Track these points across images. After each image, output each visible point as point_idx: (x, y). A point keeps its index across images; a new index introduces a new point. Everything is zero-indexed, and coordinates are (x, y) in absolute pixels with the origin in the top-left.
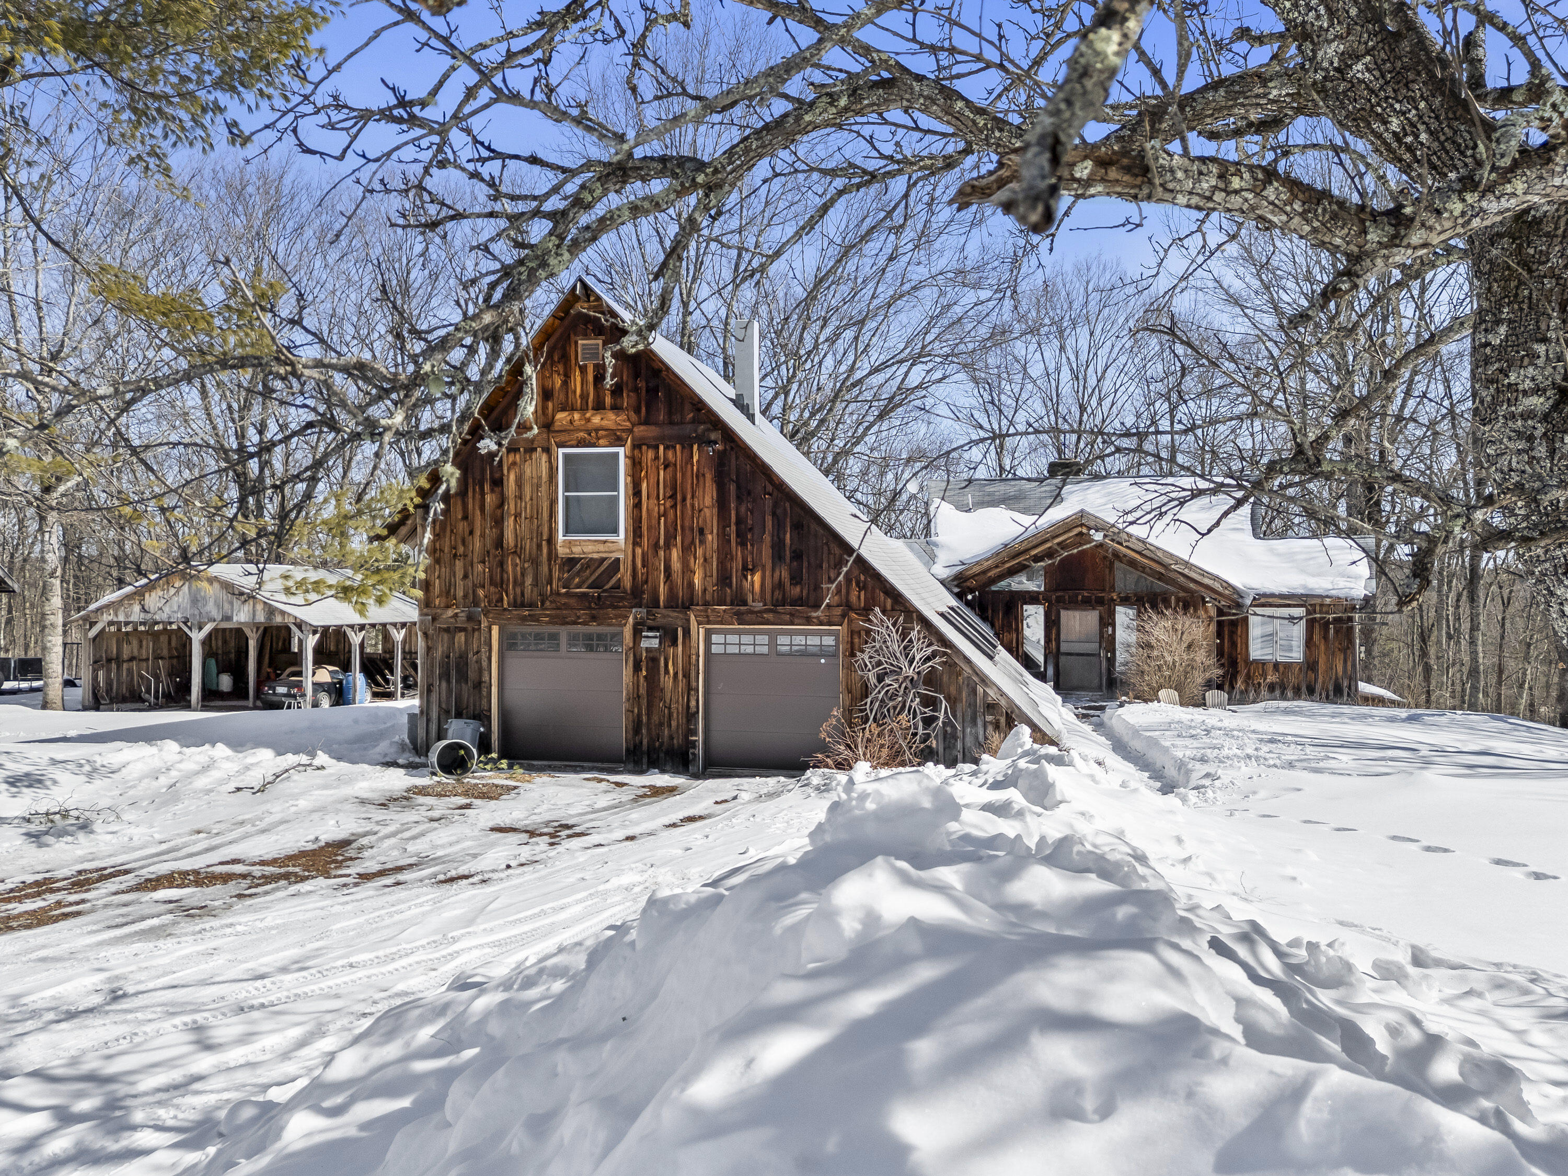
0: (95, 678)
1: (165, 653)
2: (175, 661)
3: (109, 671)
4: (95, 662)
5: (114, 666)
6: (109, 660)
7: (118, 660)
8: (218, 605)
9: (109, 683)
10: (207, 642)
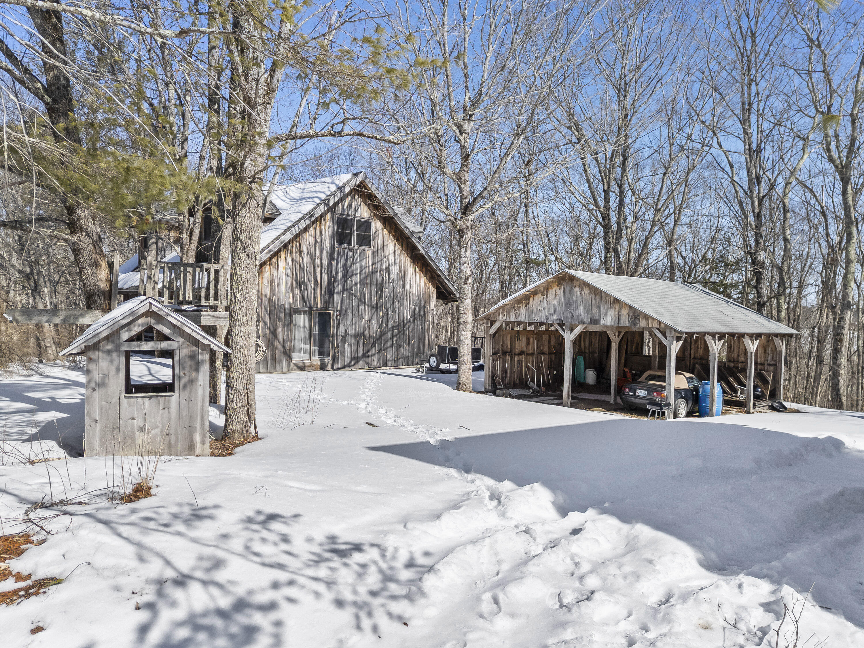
0: (494, 367)
1: (546, 349)
2: (553, 357)
3: (504, 362)
4: (494, 354)
5: (508, 358)
6: (504, 353)
7: (511, 353)
8: (588, 310)
9: (504, 371)
10: (576, 343)
